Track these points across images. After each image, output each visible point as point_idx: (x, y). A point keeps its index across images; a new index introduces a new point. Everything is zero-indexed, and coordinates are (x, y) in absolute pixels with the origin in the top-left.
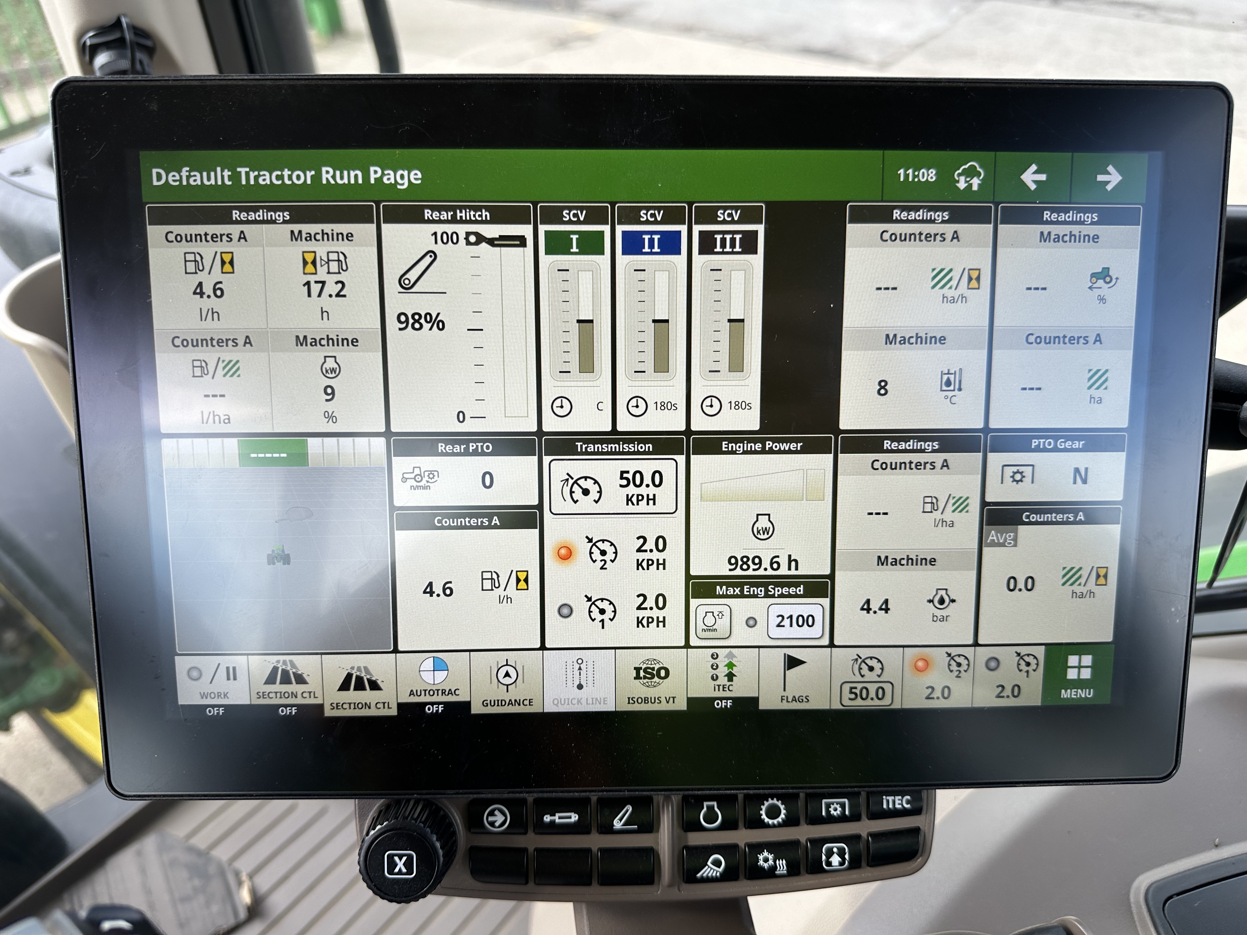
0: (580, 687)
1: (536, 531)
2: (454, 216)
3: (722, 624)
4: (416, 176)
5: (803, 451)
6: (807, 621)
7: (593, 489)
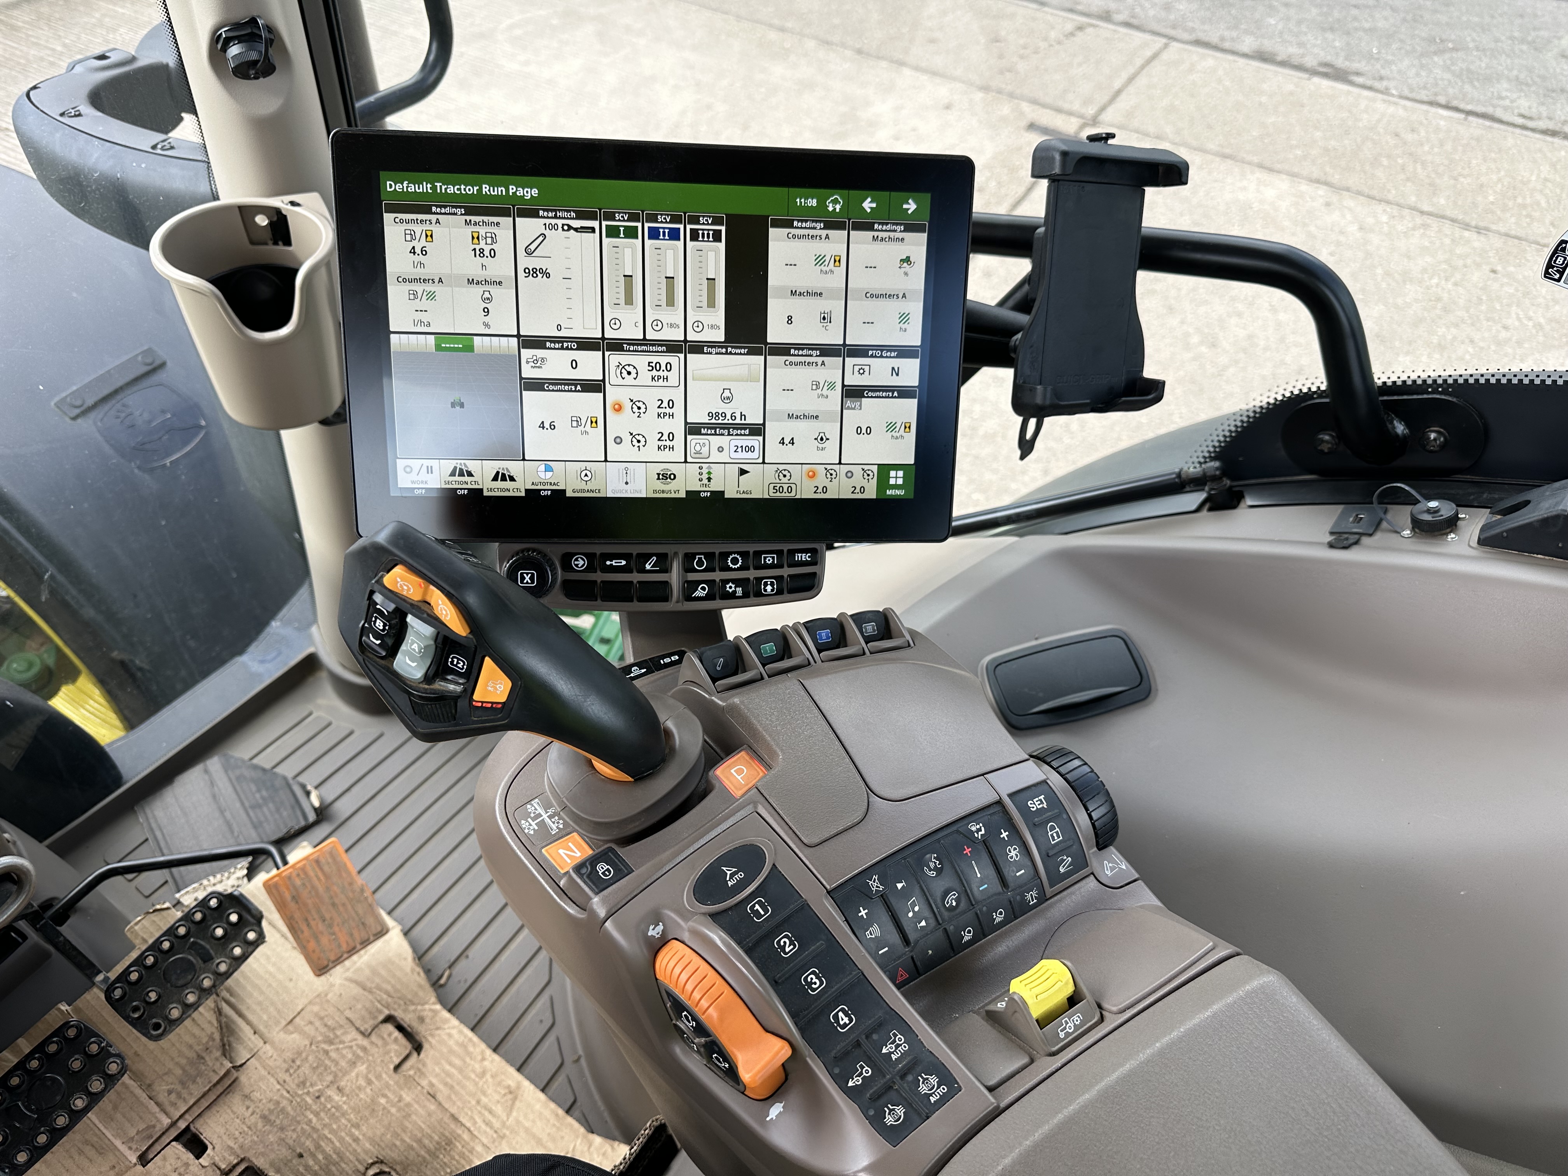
0: (627, 483)
1: (602, 394)
2: (556, 215)
3: (705, 450)
4: (535, 192)
5: (748, 354)
6: (751, 449)
7: (633, 371)
